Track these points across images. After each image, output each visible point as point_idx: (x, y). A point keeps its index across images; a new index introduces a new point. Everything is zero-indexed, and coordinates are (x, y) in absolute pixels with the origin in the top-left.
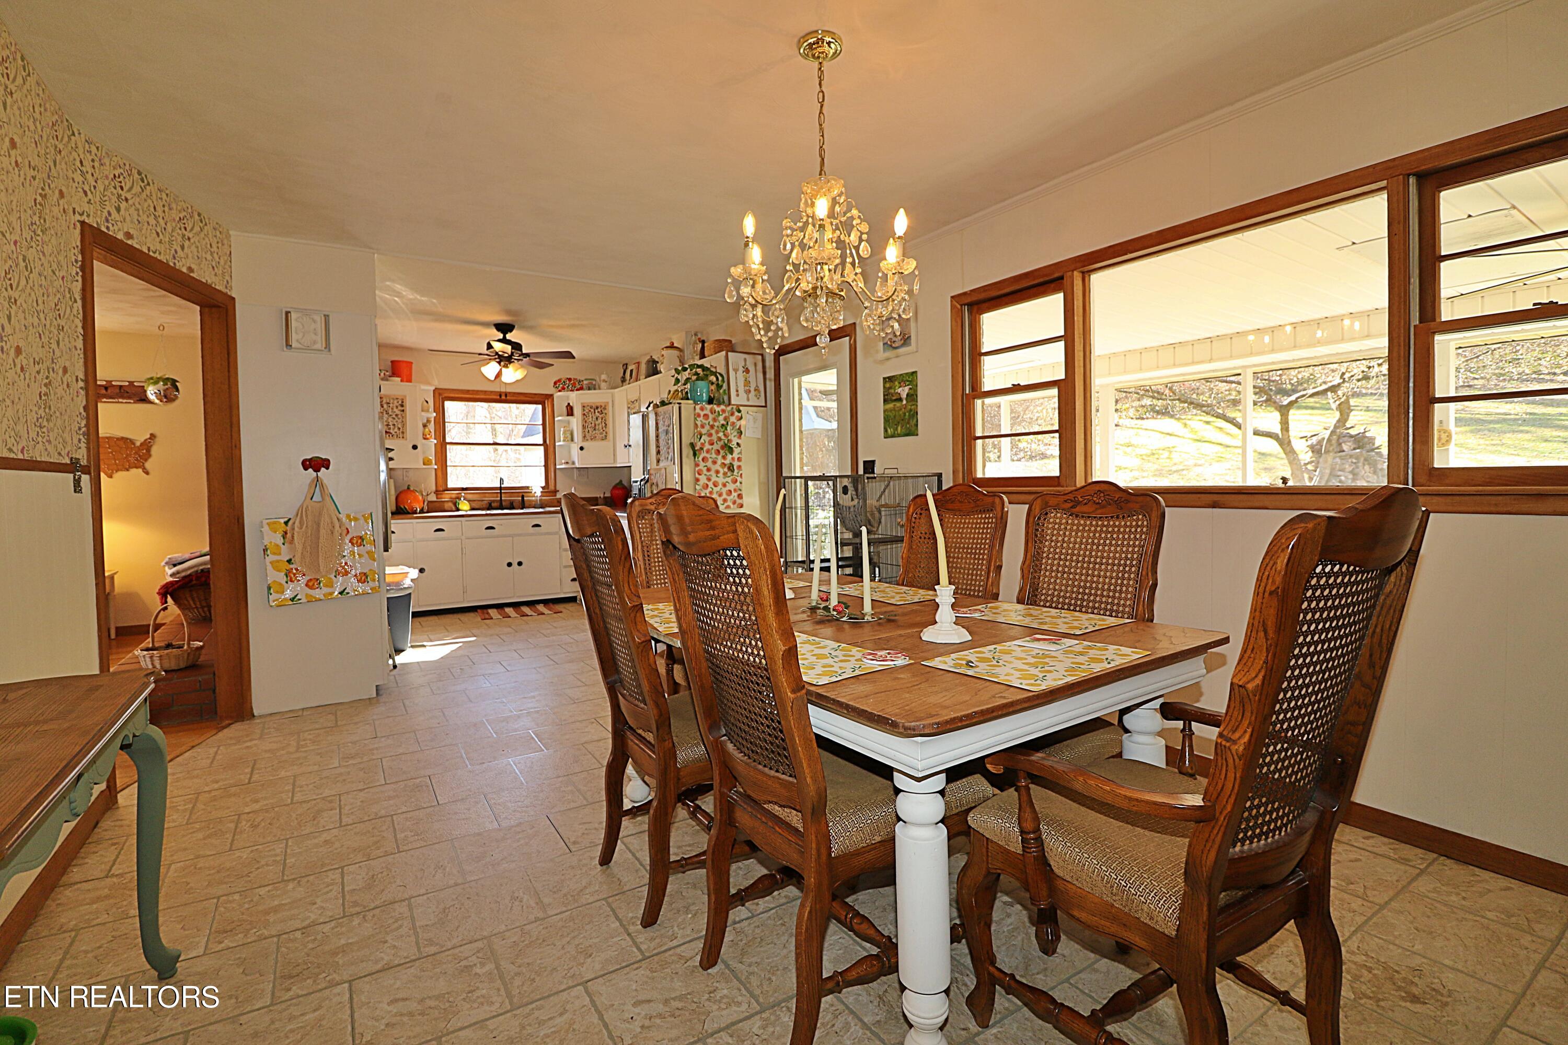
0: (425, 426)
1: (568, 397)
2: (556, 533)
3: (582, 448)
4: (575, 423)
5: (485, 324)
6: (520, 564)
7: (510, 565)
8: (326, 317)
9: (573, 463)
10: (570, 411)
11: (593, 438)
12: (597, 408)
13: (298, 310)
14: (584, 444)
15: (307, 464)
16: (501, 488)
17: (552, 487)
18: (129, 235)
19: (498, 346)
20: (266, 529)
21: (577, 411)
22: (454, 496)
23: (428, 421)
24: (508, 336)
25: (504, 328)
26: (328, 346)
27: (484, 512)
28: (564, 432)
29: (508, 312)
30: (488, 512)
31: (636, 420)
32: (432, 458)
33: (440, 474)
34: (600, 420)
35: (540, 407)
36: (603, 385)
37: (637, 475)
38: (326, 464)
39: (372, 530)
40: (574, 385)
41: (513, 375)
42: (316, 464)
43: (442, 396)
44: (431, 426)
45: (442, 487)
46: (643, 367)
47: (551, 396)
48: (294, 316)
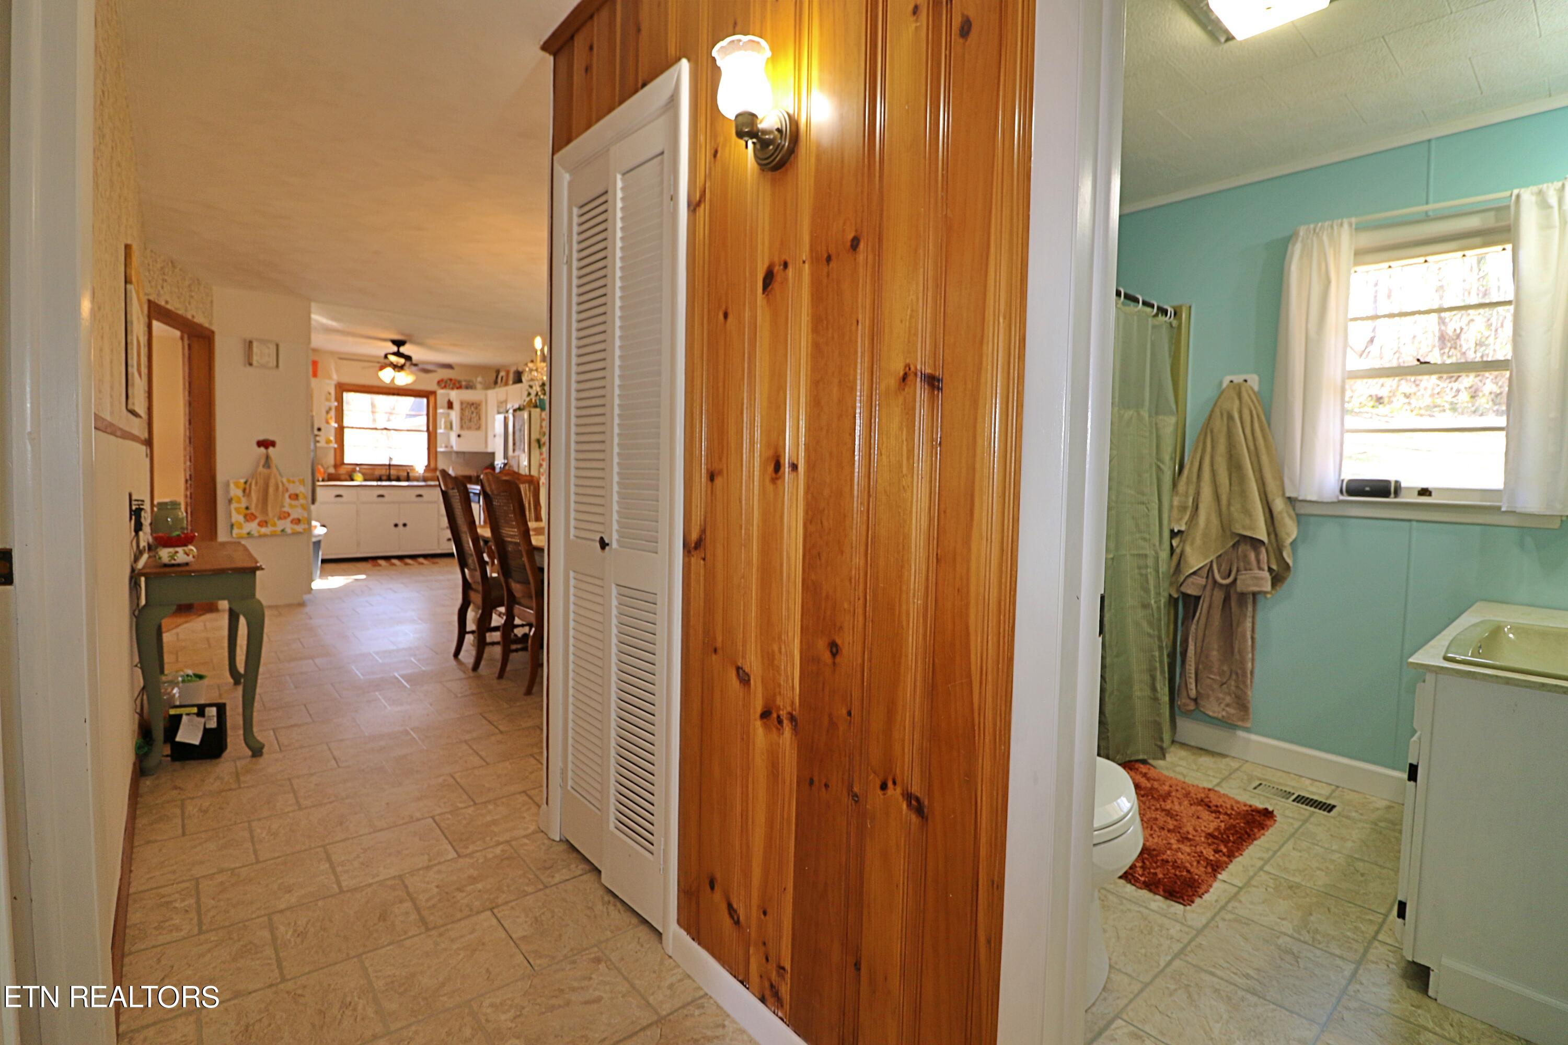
0: (328, 412)
1: (448, 394)
2: (435, 502)
3: (459, 436)
4: (454, 415)
5: (385, 340)
6: (405, 525)
7: (396, 525)
8: (277, 346)
9: (452, 447)
10: (450, 405)
11: (469, 428)
12: (473, 404)
13: (257, 340)
14: (462, 433)
15: (261, 444)
16: (390, 465)
17: (432, 465)
18: (167, 302)
19: (393, 359)
20: (232, 486)
21: (456, 406)
22: (349, 470)
23: (330, 409)
24: (403, 350)
25: (399, 343)
26: (277, 366)
27: (374, 483)
28: (445, 422)
29: (403, 334)
30: (379, 483)
31: (500, 418)
32: (332, 438)
33: (338, 451)
34: (475, 414)
35: (425, 400)
36: (479, 386)
37: (499, 462)
38: (273, 444)
39: (303, 490)
40: (456, 385)
41: (404, 379)
42: (265, 444)
43: (342, 388)
44: (333, 413)
45: (339, 462)
46: (511, 376)
47: (434, 393)
48: (255, 344)
